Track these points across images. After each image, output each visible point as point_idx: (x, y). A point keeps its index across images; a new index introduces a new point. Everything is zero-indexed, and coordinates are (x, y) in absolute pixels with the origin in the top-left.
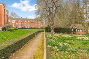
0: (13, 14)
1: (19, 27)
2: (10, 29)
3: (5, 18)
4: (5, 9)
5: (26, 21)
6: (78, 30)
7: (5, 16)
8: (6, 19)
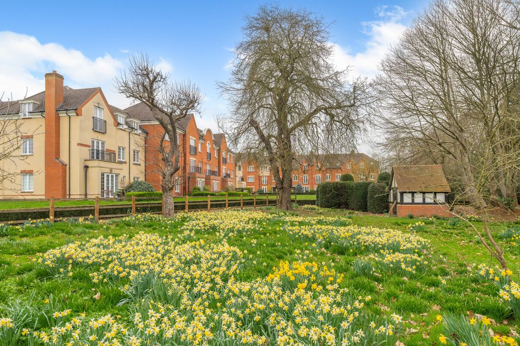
4: (184, 134)
7: (184, 154)
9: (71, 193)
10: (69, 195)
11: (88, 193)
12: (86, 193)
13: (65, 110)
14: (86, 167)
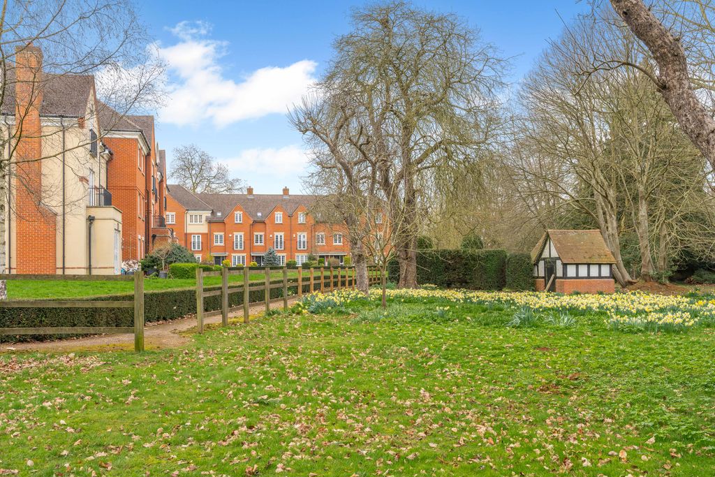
0: (193, 165)
1: (236, 259)
2: (178, 264)
3: (148, 205)
4: (149, 154)
5: (279, 217)
6: (565, 265)
7: (147, 192)
8: (154, 208)
9: (66, 266)
10: (64, 268)
11: (93, 265)
12: (90, 265)
13: (60, 116)
14: (91, 220)
